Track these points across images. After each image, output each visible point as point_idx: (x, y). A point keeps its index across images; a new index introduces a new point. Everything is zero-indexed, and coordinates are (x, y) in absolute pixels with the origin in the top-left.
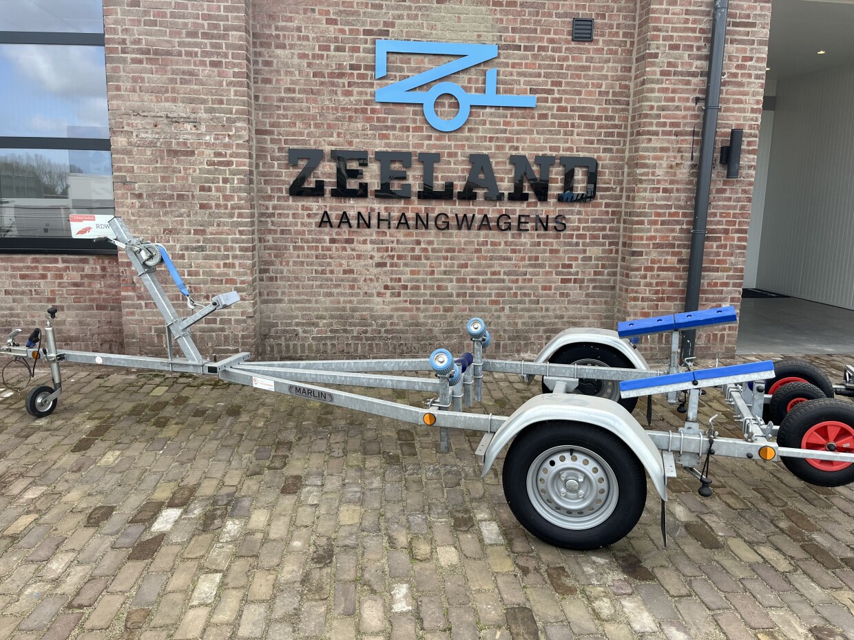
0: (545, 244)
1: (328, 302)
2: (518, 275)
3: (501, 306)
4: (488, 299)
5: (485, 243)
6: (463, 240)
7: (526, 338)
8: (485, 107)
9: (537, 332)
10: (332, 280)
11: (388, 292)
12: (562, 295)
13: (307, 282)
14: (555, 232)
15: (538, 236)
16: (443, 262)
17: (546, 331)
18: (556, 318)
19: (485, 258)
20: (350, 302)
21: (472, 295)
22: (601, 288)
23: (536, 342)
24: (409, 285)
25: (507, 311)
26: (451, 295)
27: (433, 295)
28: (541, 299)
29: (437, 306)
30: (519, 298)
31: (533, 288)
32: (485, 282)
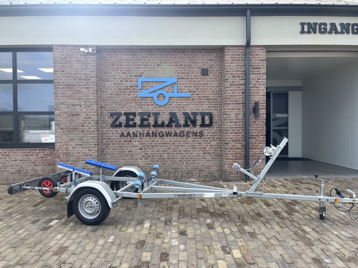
0: (197, 141)
1: (123, 162)
2: (188, 152)
3: (183, 162)
4: (178, 160)
5: (176, 141)
6: (168, 140)
7: (192, 173)
8: (174, 97)
9: (196, 171)
10: (125, 154)
11: (144, 158)
12: (203, 158)
13: (116, 155)
14: (200, 137)
15: (194, 138)
16: (162, 147)
17: (199, 171)
18: (202, 166)
19: (176, 146)
20: (131, 162)
21: (172, 159)
22: (217, 155)
23: (196, 175)
24: (151, 155)
25: (185, 164)
26: (165, 159)
27: (159, 159)
28: (196, 160)
29: (161, 162)
30: (189, 159)
31: (194, 156)
32: (176, 154)
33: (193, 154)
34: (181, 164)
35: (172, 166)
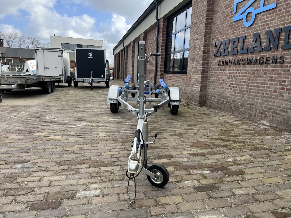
0: (276, 70)
2: (265, 85)
3: (258, 98)
4: (254, 94)
5: (256, 70)
6: (250, 69)
7: (265, 114)
8: (261, 13)
9: (269, 112)
12: (281, 96)
14: (281, 65)
15: (274, 67)
16: (243, 78)
17: (273, 113)
18: (277, 107)
19: (255, 76)
21: (250, 92)
23: (268, 117)
25: (260, 100)
26: (244, 91)
27: (240, 91)
28: (272, 97)
29: (240, 95)
32: (254, 86)
35: (248, 100)
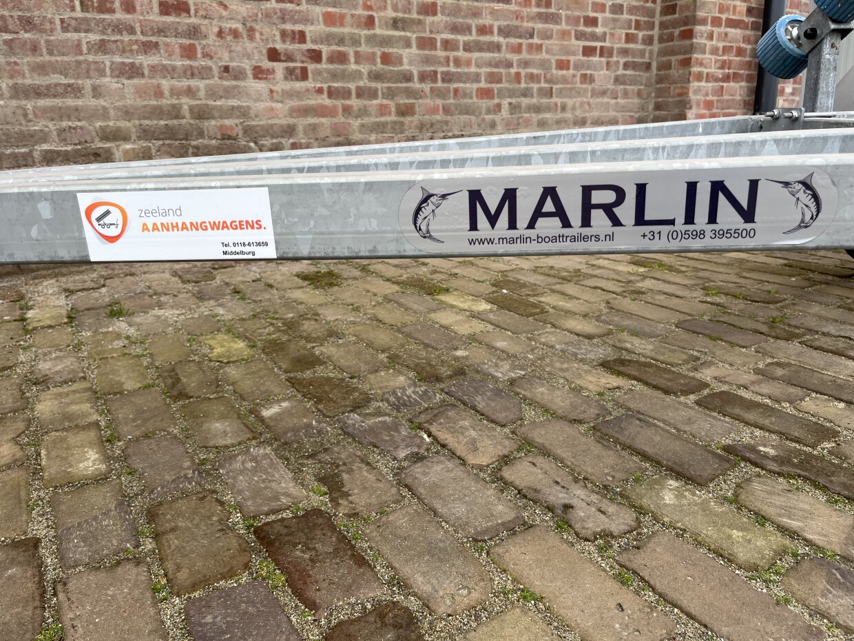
1: (129, 91)
10: (132, 31)
11: (279, 67)
13: (59, 35)
20: (190, 92)
22: (635, 66)
24: (325, 50)
30: (523, 85)
31: (544, 64)
33: (544, 55)
34: (489, 112)
